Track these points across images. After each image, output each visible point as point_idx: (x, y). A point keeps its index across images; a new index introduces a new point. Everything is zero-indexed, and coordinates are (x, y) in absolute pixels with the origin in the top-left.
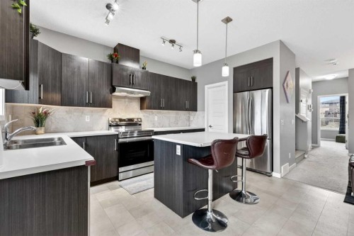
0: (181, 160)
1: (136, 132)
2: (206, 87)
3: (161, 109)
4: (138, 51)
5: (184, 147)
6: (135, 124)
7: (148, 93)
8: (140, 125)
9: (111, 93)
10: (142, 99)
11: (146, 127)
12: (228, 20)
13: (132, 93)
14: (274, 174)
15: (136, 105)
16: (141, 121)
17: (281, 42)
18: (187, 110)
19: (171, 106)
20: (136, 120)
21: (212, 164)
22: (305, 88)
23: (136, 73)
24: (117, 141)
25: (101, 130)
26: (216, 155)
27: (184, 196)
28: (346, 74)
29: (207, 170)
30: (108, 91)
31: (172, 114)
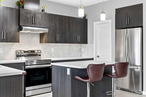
0: (70, 77)
1: (35, 61)
2: (95, 23)
3: (56, 42)
5: (72, 70)
7: (46, 30)
8: (40, 55)
9: (19, 31)
10: (42, 35)
11: (44, 57)
14: (144, 93)
15: (37, 39)
16: (41, 53)
19: (65, 40)
20: (36, 51)
23: (37, 15)
24: (24, 67)
25: (10, 59)
30: (17, 29)
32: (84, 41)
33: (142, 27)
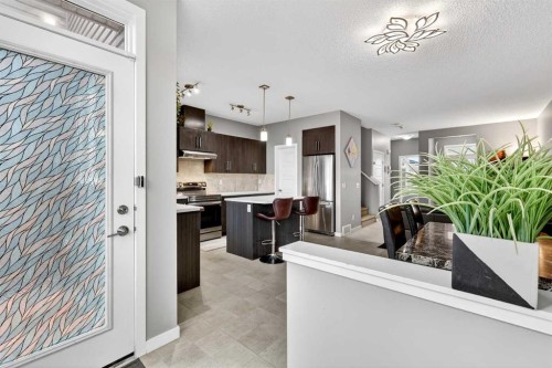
0: (251, 216)
2: (276, 147)
3: (227, 172)
4: (203, 111)
5: (255, 206)
6: (199, 189)
7: (214, 156)
8: (204, 189)
9: (178, 157)
10: (207, 163)
11: (210, 191)
12: (290, 98)
13: (196, 156)
14: (336, 234)
15: (200, 167)
16: (205, 186)
17: (342, 112)
18: (254, 172)
19: (238, 169)
20: (200, 184)
21: (273, 215)
22: (381, 149)
26: (276, 210)
27: (254, 245)
28: (417, 136)
29: (270, 221)
31: (239, 177)
32: (262, 170)
33: (334, 154)
